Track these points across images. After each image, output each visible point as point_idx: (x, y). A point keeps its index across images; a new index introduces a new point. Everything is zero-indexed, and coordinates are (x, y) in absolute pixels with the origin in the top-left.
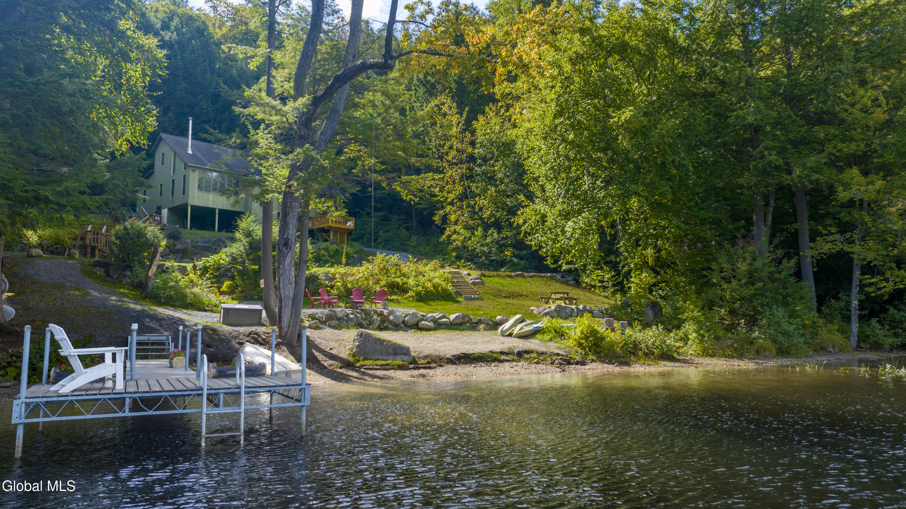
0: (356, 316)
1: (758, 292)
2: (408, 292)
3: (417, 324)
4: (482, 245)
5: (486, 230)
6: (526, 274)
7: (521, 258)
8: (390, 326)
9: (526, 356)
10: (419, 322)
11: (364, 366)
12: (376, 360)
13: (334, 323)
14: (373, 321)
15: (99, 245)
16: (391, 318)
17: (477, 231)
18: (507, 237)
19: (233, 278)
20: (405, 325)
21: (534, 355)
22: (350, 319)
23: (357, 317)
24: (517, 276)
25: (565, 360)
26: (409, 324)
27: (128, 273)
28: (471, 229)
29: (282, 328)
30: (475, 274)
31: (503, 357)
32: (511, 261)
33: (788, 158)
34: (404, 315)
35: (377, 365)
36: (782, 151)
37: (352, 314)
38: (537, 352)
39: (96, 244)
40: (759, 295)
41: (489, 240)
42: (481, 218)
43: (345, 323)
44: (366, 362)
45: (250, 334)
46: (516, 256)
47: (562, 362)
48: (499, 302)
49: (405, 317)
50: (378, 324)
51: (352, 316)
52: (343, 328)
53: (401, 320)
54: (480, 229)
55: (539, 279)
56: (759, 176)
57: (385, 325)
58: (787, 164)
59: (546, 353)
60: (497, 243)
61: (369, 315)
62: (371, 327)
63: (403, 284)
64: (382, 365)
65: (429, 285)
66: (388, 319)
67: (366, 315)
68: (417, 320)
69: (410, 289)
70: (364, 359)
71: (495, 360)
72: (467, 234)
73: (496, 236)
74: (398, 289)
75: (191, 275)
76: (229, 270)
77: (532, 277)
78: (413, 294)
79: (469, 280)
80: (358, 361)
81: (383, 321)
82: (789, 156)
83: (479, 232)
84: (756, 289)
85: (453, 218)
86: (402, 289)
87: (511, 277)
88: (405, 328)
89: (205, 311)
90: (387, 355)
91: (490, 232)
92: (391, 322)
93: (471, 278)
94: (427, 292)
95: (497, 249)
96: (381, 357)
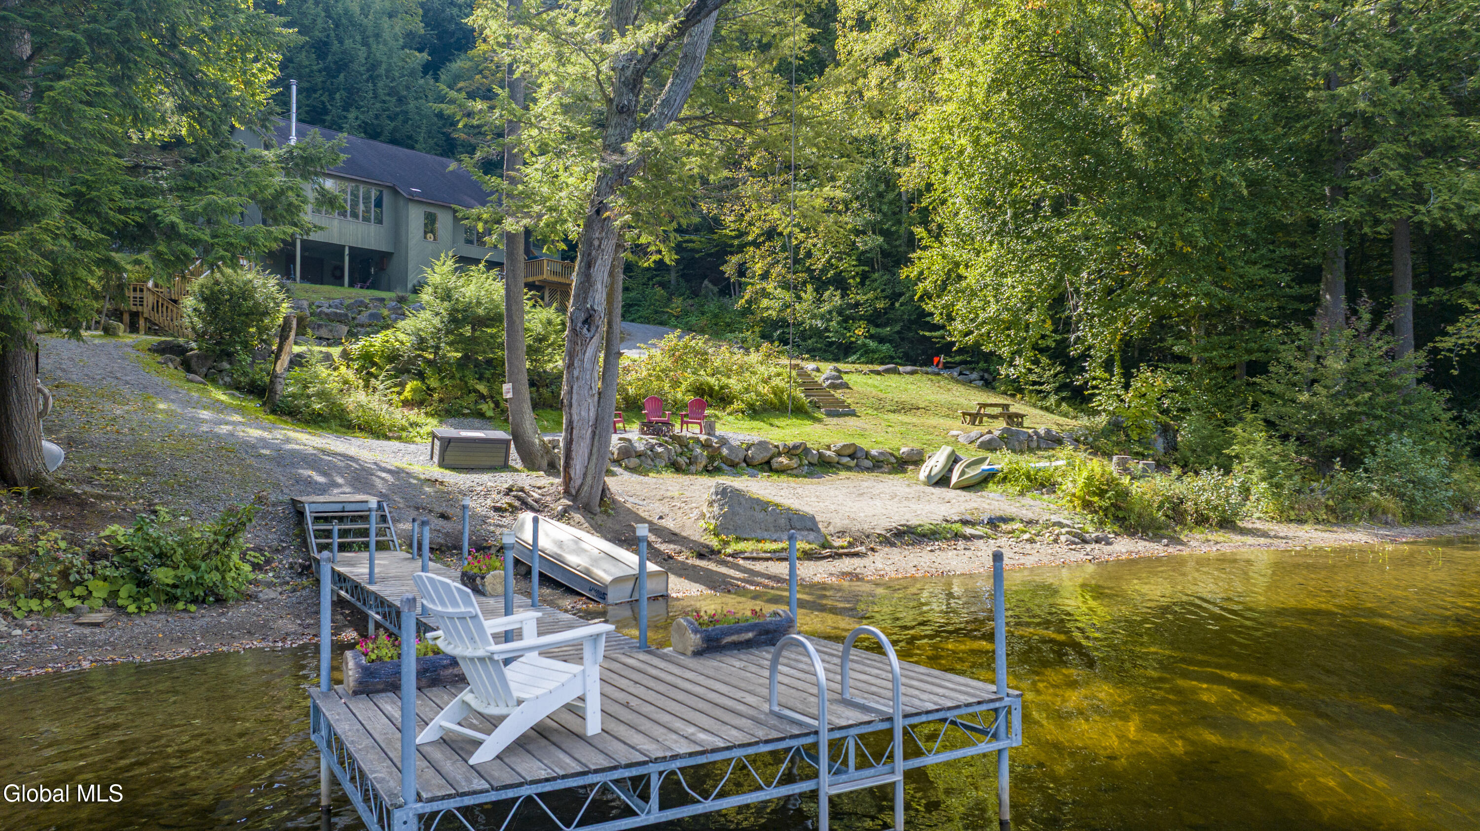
0: (666, 448)
1: (1360, 409)
2: (731, 403)
3: (768, 463)
4: (814, 316)
5: (819, 290)
6: (901, 368)
7: (881, 340)
8: (724, 467)
9: (1004, 527)
10: (771, 458)
11: (742, 552)
12: (759, 541)
13: (634, 462)
14: (696, 457)
15: (145, 310)
16: (725, 451)
17: (806, 292)
18: (857, 304)
19: (421, 376)
20: (748, 465)
21: (1017, 525)
22: (657, 455)
23: (669, 451)
24: (887, 371)
25: (1076, 535)
26: (756, 462)
27: (226, 365)
28: (795, 288)
29: (570, 479)
30: (828, 368)
31: (968, 530)
32: (864, 345)
33: (1417, 175)
34: (744, 446)
35: (765, 552)
36: (1407, 162)
37: (660, 445)
38: (1022, 521)
39: (140, 309)
40: (1360, 413)
41: (826, 307)
42: (809, 270)
43: (649, 461)
44: (741, 546)
45: (510, 490)
46: (872, 337)
47: (1070, 537)
48: (887, 420)
49: (747, 450)
50: (704, 463)
51: (660, 450)
52: (649, 471)
53: (741, 456)
54: (809, 287)
55: (925, 377)
56: (1362, 206)
57: (716, 464)
58: (1418, 186)
59: (1037, 522)
60: (840, 314)
61: (686, 446)
62: (693, 468)
63: (722, 388)
64: (775, 551)
65: (764, 389)
66: (720, 453)
67: (681, 446)
68: (769, 455)
69: (734, 397)
70: (738, 539)
71: (957, 536)
72: (788, 296)
73: (837, 301)
74: (711, 396)
75: (343, 369)
76: (412, 361)
77: (912, 373)
78: (743, 406)
79: (820, 378)
80: (726, 543)
81: (711, 459)
82: (1422, 171)
83: (809, 294)
84: (1357, 404)
85: (759, 268)
86: (723, 399)
87: (878, 373)
88: (750, 470)
89: (388, 438)
90: (776, 531)
91: (827, 293)
92: (725, 460)
93: (824, 376)
94: (765, 402)
95: (838, 323)
96: (766, 535)
